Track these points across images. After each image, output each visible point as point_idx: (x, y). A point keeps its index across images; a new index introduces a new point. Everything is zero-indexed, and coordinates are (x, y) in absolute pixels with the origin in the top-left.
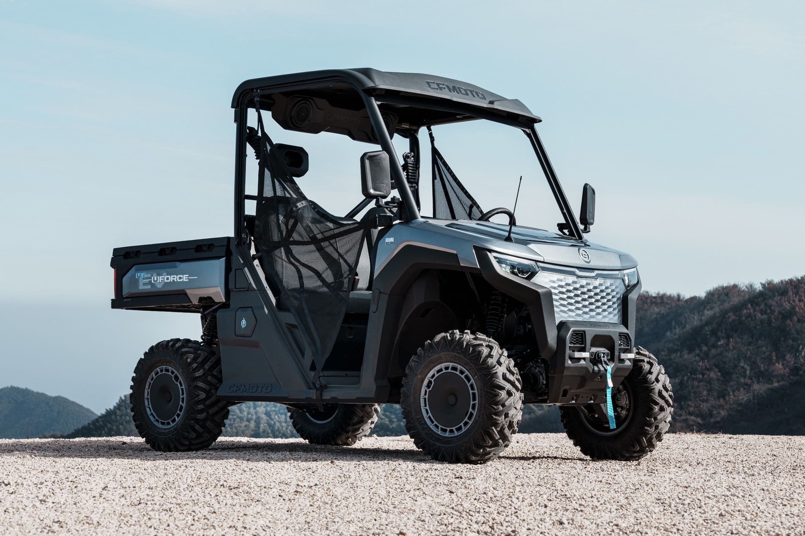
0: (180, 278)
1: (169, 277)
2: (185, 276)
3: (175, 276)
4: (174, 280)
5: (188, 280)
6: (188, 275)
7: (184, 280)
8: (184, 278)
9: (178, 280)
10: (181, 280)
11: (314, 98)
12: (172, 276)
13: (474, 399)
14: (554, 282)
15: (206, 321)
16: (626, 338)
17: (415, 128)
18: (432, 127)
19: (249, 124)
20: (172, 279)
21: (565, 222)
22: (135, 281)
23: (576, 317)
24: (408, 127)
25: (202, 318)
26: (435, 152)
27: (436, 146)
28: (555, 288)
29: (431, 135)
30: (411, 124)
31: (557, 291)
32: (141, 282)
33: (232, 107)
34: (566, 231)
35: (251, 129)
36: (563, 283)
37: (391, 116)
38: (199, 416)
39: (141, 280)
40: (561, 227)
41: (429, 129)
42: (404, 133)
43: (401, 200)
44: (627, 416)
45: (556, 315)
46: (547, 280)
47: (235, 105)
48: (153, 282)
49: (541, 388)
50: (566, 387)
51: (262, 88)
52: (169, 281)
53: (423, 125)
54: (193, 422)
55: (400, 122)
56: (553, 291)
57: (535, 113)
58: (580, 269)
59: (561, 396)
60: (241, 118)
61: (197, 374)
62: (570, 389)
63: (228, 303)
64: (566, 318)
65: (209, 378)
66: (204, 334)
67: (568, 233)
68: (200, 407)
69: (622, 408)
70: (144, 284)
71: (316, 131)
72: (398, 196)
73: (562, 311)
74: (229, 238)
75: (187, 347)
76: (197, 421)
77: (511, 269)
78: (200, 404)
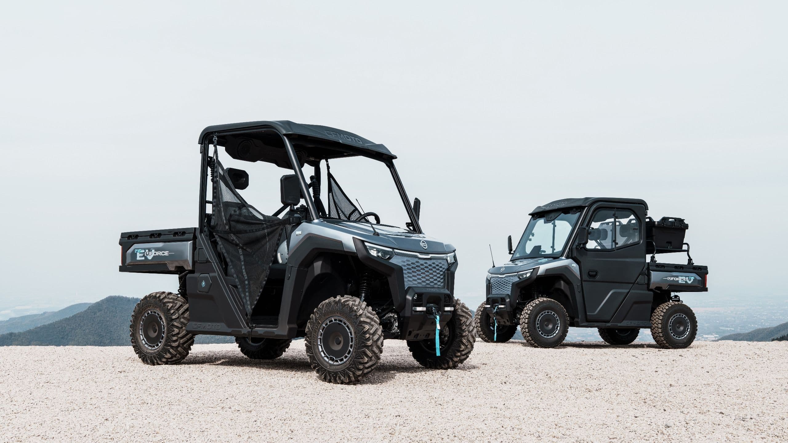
0: (163, 253)
1: (156, 252)
2: (166, 252)
3: (160, 252)
4: (159, 255)
5: (168, 255)
6: (168, 252)
7: (166, 255)
8: (166, 253)
9: (162, 255)
10: (164, 255)
11: (253, 139)
12: (158, 252)
13: (352, 342)
14: (404, 262)
15: (182, 280)
16: (449, 297)
17: (318, 160)
18: (329, 160)
19: (209, 155)
20: (158, 254)
21: (410, 222)
22: (134, 254)
23: (418, 284)
24: (313, 159)
25: (179, 278)
26: (330, 176)
27: (331, 172)
28: (405, 266)
29: (328, 165)
30: (315, 158)
31: (406, 268)
32: (138, 255)
33: (199, 144)
34: (411, 228)
35: (211, 158)
36: (410, 263)
37: (302, 152)
38: (173, 344)
39: (138, 254)
40: (408, 225)
41: (327, 161)
42: (311, 164)
43: (306, 207)
44: (448, 340)
45: (405, 283)
46: (400, 261)
47: (201, 143)
48: (146, 255)
49: (395, 328)
50: (411, 330)
51: (219, 132)
52: (156, 255)
53: (323, 159)
54: (169, 347)
55: (308, 157)
56: (404, 268)
57: (393, 153)
58: (420, 254)
59: (407, 335)
60: (204, 152)
61: (174, 317)
62: (413, 330)
63: (194, 269)
64: (411, 285)
65: (182, 320)
66: (180, 289)
67: (412, 229)
68: (175, 338)
69: (445, 336)
70: (140, 257)
71: (254, 161)
72: (305, 204)
73: (409, 281)
74: (195, 228)
75: (169, 298)
76: (172, 347)
77: (377, 253)
78: (175, 336)
